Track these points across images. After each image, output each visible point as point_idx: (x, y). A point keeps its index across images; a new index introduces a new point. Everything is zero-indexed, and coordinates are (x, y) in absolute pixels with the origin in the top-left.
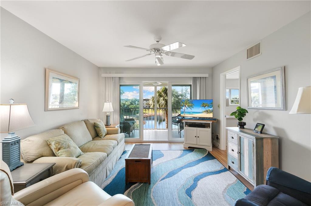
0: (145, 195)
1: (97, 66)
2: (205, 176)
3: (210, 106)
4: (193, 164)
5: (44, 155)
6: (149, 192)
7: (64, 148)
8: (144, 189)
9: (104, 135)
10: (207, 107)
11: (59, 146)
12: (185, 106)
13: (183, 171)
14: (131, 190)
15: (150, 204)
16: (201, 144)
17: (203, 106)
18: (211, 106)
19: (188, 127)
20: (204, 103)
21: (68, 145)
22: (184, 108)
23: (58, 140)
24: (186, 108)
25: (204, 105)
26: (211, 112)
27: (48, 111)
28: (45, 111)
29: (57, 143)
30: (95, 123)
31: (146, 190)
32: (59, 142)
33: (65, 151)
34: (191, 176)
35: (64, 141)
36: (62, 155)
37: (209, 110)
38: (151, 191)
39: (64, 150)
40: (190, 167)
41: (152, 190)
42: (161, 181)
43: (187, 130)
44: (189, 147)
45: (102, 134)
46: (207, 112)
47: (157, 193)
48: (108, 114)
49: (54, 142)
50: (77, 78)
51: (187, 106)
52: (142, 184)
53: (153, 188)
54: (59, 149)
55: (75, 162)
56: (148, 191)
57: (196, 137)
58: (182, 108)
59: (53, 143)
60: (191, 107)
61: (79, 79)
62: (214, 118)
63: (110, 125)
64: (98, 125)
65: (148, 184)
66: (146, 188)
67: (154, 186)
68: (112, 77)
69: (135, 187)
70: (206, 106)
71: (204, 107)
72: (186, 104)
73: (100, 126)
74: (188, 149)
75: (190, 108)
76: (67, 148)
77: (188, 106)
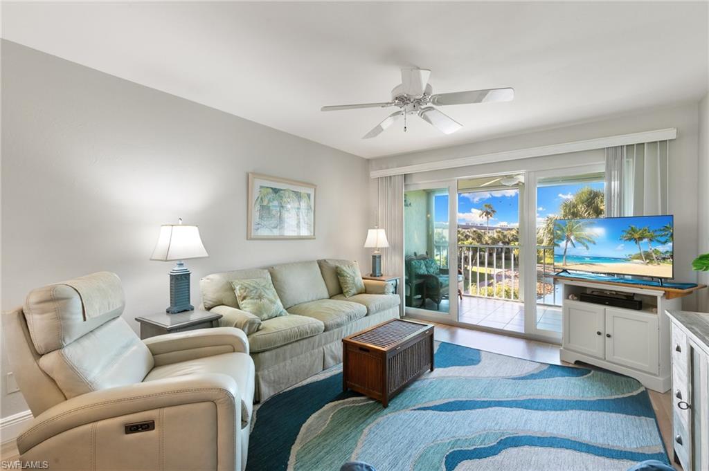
0: (357, 421)
1: (363, 159)
2: (552, 446)
3: (659, 239)
4: (544, 406)
5: (224, 303)
6: (369, 420)
7: (251, 298)
8: (367, 411)
9: (354, 291)
10: (646, 240)
11: (245, 294)
12: (568, 239)
13: (494, 411)
14: (344, 404)
15: (351, 441)
16: (617, 358)
17: (630, 239)
18: (663, 239)
19: (577, 300)
20: (634, 231)
21: (260, 294)
22: (563, 244)
23: (246, 285)
24: (569, 244)
25: (637, 236)
26: (664, 259)
27: (251, 239)
28: (247, 239)
29: (242, 289)
30: (337, 267)
31: (367, 414)
32: (246, 288)
33: (252, 304)
34: (502, 428)
35: (254, 287)
36: (245, 307)
37: (656, 252)
38: (376, 419)
39: (249, 301)
40: (526, 408)
41: (380, 419)
42: (415, 410)
43: (569, 309)
44: (577, 362)
45: (347, 289)
46: (648, 257)
47: (383, 428)
48: (376, 252)
49: (240, 286)
50: (313, 185)
51: (572, 237)
52: (371, 402)
53: (385, 417)
54: (244, 298)
55: (246, 320)
56: (369, 418)
57: (599, 333)
58: (558, 245)
59: (237, 288)
60: (587, 243)
61: (316, 186)
62: (678, 280)
63: (382, 275)
64: (343, 271)
65: (381, 406)
66: (371, 411)
67: (389, 415)
68: (390, 177)
69: (354, 402)
70: (641, 239)
71: (633, 242)
72: (571, 231)
73: (345, 274)
74: (570, 365)
75: (584, 244)
76: (257, 299)
77: (576, 238)
